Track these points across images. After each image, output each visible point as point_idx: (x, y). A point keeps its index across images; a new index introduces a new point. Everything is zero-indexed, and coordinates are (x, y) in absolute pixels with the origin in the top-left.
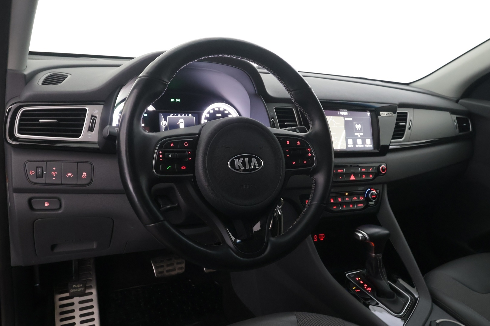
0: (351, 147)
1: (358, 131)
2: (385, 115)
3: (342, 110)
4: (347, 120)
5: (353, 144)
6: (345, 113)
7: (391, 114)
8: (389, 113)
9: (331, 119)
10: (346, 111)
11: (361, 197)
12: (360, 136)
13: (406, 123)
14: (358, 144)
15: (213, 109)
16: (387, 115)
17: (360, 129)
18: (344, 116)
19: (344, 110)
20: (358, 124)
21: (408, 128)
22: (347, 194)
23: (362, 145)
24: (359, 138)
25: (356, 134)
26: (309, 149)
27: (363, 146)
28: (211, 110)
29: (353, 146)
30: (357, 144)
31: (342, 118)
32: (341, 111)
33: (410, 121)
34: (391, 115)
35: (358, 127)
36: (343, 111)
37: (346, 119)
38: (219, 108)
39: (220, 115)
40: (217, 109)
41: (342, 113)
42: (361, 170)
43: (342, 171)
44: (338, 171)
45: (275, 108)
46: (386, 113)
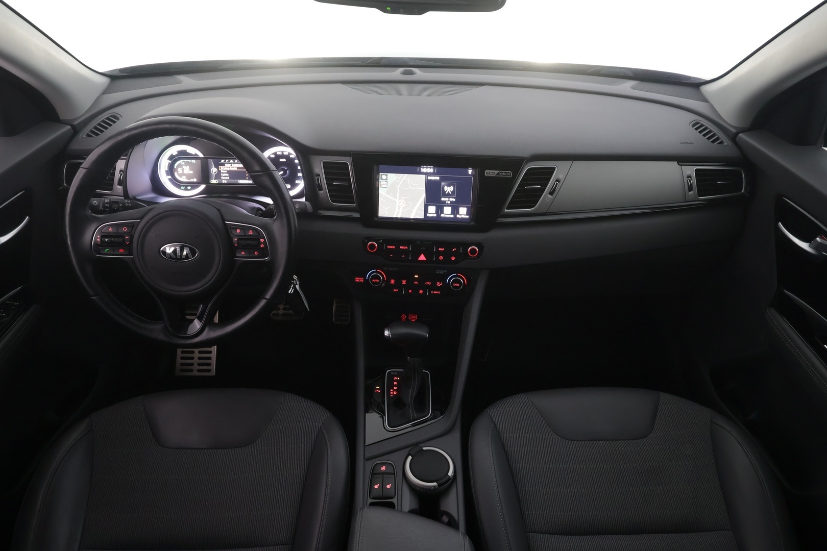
0: (433, 217)
1: (448, 195)
2: (494, 175)
3: (425, 166)
4: (431, 180)
5: (437, 212)
6: (430, 170)
7: (505, 174)
8: (503, 172)
9: (404, 178)
10: (430, 168)
11: (438, 283)
12: (449, 202)
13: (545, 185)
14: (444, 213)
15: (275, 154)
16: (497, 174)
17: (450, 193)
18: (427, 174)
19: (428, 166)
20: (449, 186)
21: (549, 193)
22: (416, 276)
23: (451, 214)
24: (448, 205)
25: (443, 199)
26: (261, 240)
27: (452, 216)
28: (272, 154)
29: (435, 215)
30: (442, 212)
31: (424, 176)
32: (423, 168)
33: (557, 181)
34: (507, 175)
35: (449, 189)
36: (427, 168)
37: (429, 178)
38: (282, 152)
39: (284, 160)
40: (280, 153)
41: (424, 170)
42: (437, 249)
43: (407, 248)
44: (401, 247)
45: (323, 162)
46: (496, 172)
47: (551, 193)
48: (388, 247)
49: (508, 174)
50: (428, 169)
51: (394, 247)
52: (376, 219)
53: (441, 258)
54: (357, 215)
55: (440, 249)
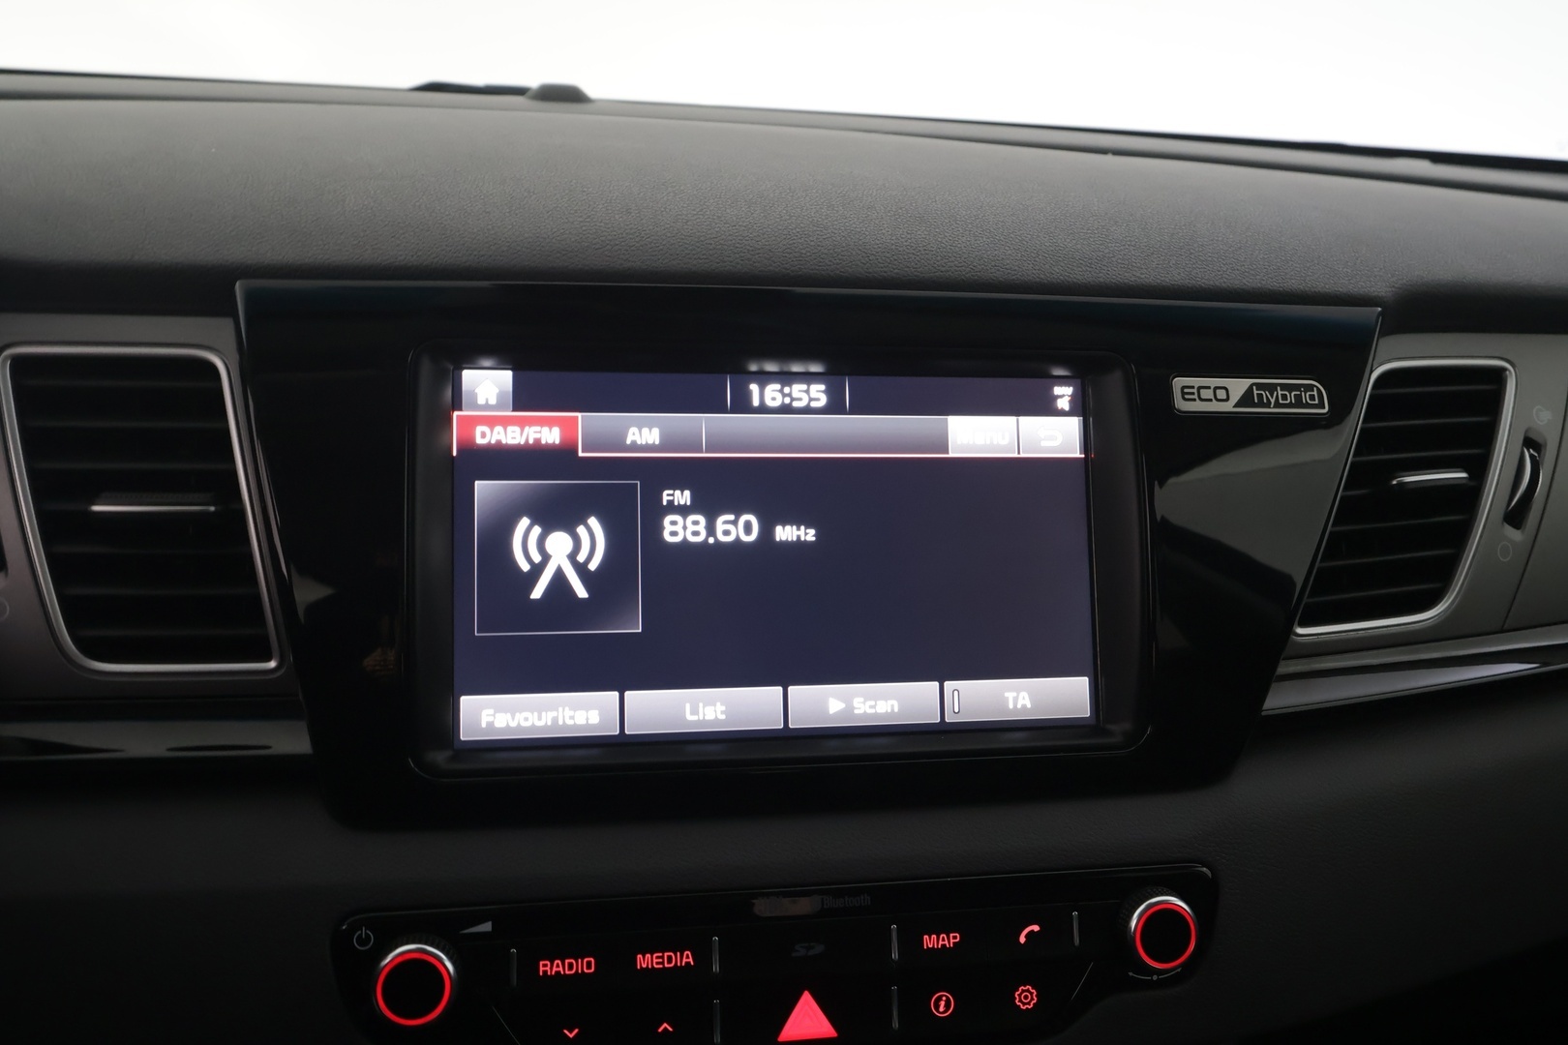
2: (1228, 407)
3: (771, 367)
6: (807, 391)
7: (1291, 397)
8: (1272, 388)
10: (808, 378)
13: (1479, 468)
16: (1246, 399)
19: (796, 368)
21: (1500, 512)
32: (764, 378)
33: (1530, 442)
34: (1299, 403)
36: (786, 378)
41: (766, 392)
42: (911, 942)
43: (688, 958)
44: (644, 961)
45: (21, 368)
46: (1238, 386)
47: (1515, 516)
48: (545, 967)
49: (1306, 397)
50: (797, 389)
51: (586, 965)
52: (440, 758)
53: (942, 1005)
54: (290, 740)
55: (930, 942)
